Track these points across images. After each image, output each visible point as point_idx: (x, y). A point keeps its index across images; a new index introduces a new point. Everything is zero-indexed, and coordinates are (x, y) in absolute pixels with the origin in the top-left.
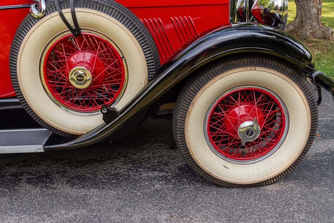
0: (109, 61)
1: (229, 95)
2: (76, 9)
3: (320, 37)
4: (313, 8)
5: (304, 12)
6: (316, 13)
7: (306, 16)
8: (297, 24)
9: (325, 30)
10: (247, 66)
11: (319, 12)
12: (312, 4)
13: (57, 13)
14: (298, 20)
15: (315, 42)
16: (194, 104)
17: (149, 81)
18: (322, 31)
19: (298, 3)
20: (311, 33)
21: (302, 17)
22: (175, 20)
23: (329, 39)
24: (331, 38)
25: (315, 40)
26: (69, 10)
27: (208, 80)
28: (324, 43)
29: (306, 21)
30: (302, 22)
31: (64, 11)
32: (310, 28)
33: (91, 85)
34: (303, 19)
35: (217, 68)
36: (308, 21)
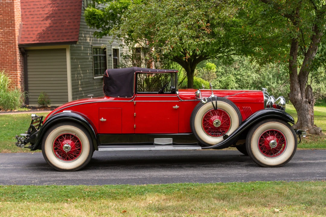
0: (225, 119)
1: (266, 132)
2: (217, 101)
3: (313, 133)
4: (308, 115)
5: (302, 117)
6: (310, 118)
7: (304, 120)
8: (298, 125)
9: (316, 129)
10: (272, 121)
11: (312, 118)
12: (307, 113)
13: (211, 102)
14: (299, 122)
15: (310, 136)
16: (254, 134)
17: (239, 126)
18: (315, 129)
19: (298, 112)
20: (308, 131)
21: (301, 121)
22: (244, 108)
23: (319, 135)
24: (320, 134)
25: (310, 135)
26: (215, 101)
27: (259, 126)
28: (315, 137)
29: (304, 123)
30: (301, 124)
31: (213, 102)
32: (307, 128)
33: (220, 126)
34: (302, 122)
35: (262, 122)
36: (305, 123)
